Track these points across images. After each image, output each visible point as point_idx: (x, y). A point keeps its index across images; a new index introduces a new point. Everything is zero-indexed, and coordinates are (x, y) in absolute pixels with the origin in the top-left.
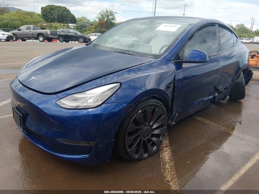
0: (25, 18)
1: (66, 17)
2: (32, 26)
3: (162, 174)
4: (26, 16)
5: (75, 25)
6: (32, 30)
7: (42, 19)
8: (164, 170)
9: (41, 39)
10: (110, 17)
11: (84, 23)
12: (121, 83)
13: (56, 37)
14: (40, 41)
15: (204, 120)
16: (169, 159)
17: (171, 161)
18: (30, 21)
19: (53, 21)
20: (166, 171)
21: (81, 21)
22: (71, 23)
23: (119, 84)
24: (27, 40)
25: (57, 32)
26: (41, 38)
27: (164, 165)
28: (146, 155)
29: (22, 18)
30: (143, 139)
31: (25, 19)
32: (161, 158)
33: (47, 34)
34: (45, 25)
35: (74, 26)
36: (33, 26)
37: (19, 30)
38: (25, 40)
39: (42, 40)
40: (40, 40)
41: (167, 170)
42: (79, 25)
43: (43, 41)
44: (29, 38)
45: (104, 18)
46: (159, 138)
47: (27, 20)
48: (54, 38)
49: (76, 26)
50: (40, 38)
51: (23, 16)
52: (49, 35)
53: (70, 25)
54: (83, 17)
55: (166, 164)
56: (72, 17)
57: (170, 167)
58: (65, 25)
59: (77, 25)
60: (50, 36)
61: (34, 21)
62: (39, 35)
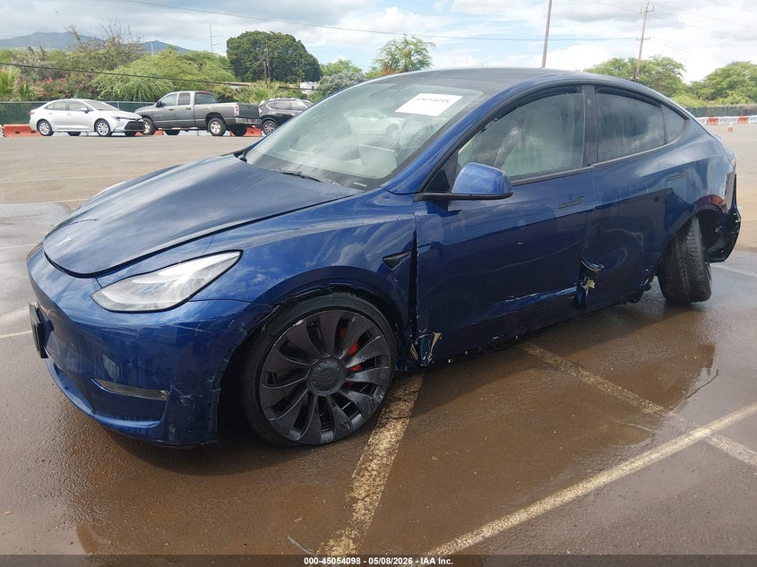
0: (183, 72)
1: (293, 64)
2: (192, 93)
3: (351, 481)
4: (186, 67)
5: (316, 85)
6: (191, 106)
7: (229, 74)
8: (358, 474)
9: (216, 128)
10: (415, 58)
11: (341, 78)
12: (242, 251)
13: (256, 122)
14: (214, 135)
15: (549, 354)
16: (385, 449)
17: (390, 454)
18: (195, 78)
19: (257, 76)
20: (363, 476)
21: (336, 72)
22: (306, 79)
23: (237, 254)
24: (182, 133)
25: (257, 108)
26: (216, 126)
27: (365, 461)
28: (328, 436)
29: (175, 70)
30: (319, 393)
31: (181, 75)
32: (369, 446)
33: (231, 114)
34: (234, 87)
35: (313, 89)
36: (196, 93)
37: (160, 105)
38: (176, 133)
39: (218, 131)
40: (213, 131)
41: (366, 474)
42: (328, 84)
43: (221, 134)
44: (187, 127)
45: (397, 62)
46: (371, 395)
47: (189, 77)
48: (250, 126)
49: (317, 90)
50: (212, 125)
51: (178, 66)
52: (237, 117)
53: (303, 85)
54: (341, 62)
55: (372, 460)
56: (310, 64)
57: (380, 468)
58: (291, 86)
59: (321, 83)
60: (238, 120)
61: (207, 77)
62: (211, 117)
